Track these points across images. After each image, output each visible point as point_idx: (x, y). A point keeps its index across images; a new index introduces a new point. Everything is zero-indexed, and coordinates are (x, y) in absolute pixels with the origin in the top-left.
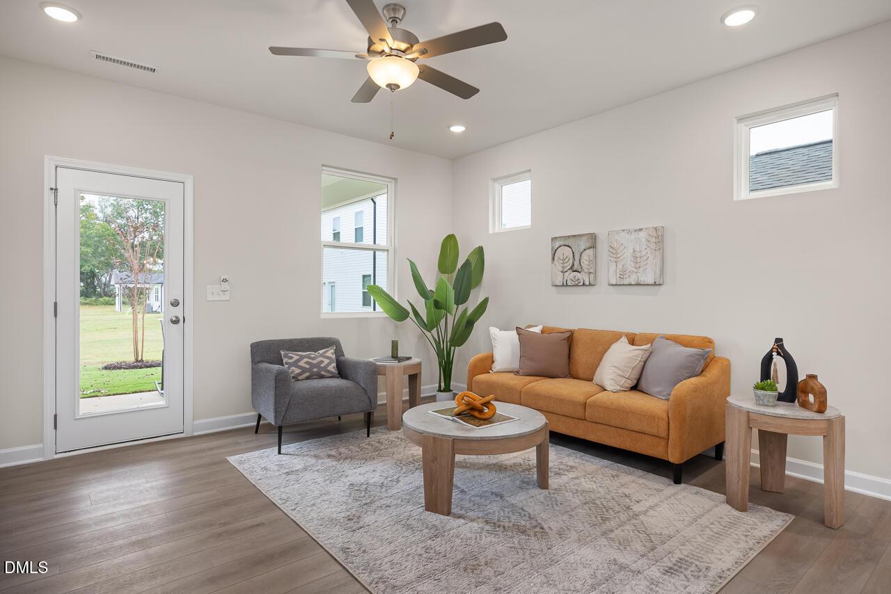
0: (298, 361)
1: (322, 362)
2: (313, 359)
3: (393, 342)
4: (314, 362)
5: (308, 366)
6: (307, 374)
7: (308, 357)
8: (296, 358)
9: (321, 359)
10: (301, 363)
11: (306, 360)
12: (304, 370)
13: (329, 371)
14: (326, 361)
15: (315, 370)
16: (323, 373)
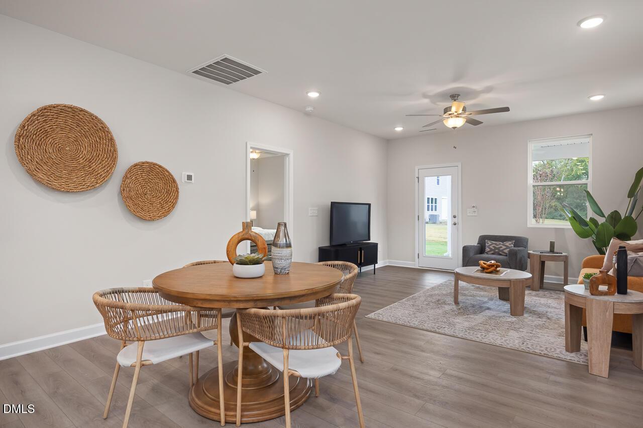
0: (490, 245)
1: (501, 247)
2: (497, 245)
3: (551, 242)
4: (497, 247)
5: (493, 248)
6: (492, 252)
7: (496, 244)
8: (490, 243)
9: (501, 245)
10: (491, 247)
11: (494, 245)
12: (491, 250)
13: (504, 253)
14: (504, 247)
15: (497, 250)
16: (501, 253)
